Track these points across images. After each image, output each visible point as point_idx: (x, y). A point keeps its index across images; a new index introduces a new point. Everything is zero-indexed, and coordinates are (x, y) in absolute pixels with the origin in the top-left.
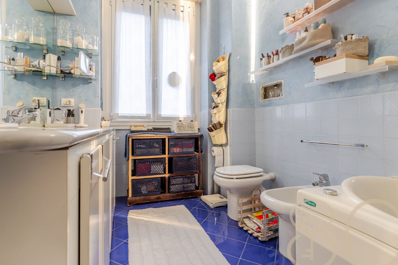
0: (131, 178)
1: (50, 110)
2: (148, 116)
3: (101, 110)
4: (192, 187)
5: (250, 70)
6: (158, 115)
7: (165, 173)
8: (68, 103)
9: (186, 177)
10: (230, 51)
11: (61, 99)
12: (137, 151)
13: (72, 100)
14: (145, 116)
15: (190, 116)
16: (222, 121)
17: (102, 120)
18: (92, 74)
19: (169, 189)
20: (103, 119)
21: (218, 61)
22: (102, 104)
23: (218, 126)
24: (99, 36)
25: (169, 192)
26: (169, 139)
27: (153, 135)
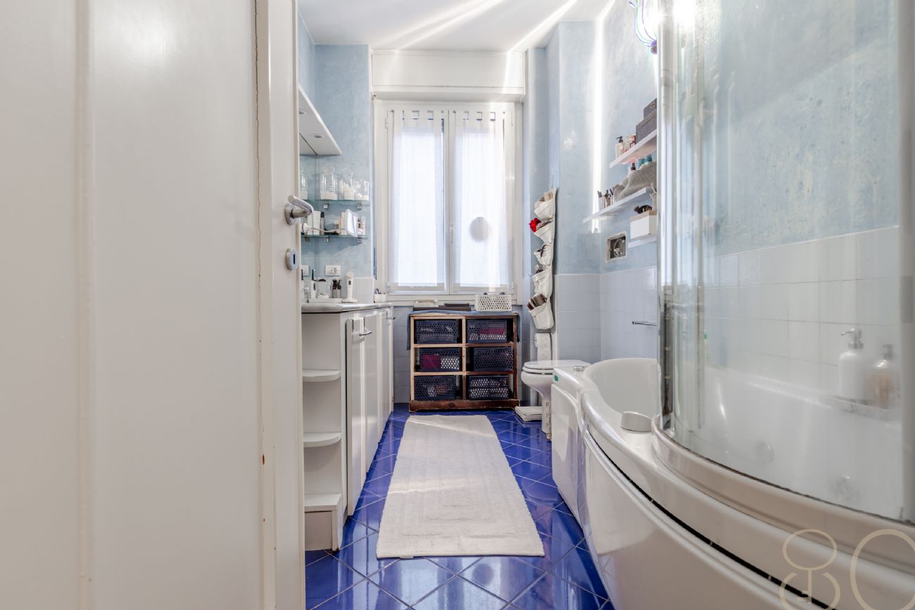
0: (413, 374)
1: (314, 282)
2: (440, 287)
3: (374, 279)
4: (504, 392)
5: (592, 212)
6: (455, 284)
7: (461, 370)
8: (333, 272)
9: (493, 378)
10: (558, 186)
11: (325, 267)
12: (423, 337)
13: (338, 268)
14: (436, 285)
15: (506, 285)
16: (547, 293)
17: (376, 293)
18: (362, 232)
19: (468, 393)
20: (377, 291)
21: (543, 200)
22: (375, 271)
23: (540, 301)
24: (371, 180)
25: (468, 398)
26: (467, 320)
27: (443, 315)
